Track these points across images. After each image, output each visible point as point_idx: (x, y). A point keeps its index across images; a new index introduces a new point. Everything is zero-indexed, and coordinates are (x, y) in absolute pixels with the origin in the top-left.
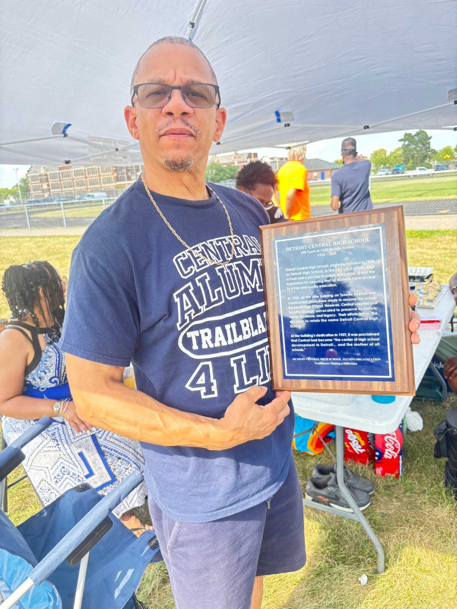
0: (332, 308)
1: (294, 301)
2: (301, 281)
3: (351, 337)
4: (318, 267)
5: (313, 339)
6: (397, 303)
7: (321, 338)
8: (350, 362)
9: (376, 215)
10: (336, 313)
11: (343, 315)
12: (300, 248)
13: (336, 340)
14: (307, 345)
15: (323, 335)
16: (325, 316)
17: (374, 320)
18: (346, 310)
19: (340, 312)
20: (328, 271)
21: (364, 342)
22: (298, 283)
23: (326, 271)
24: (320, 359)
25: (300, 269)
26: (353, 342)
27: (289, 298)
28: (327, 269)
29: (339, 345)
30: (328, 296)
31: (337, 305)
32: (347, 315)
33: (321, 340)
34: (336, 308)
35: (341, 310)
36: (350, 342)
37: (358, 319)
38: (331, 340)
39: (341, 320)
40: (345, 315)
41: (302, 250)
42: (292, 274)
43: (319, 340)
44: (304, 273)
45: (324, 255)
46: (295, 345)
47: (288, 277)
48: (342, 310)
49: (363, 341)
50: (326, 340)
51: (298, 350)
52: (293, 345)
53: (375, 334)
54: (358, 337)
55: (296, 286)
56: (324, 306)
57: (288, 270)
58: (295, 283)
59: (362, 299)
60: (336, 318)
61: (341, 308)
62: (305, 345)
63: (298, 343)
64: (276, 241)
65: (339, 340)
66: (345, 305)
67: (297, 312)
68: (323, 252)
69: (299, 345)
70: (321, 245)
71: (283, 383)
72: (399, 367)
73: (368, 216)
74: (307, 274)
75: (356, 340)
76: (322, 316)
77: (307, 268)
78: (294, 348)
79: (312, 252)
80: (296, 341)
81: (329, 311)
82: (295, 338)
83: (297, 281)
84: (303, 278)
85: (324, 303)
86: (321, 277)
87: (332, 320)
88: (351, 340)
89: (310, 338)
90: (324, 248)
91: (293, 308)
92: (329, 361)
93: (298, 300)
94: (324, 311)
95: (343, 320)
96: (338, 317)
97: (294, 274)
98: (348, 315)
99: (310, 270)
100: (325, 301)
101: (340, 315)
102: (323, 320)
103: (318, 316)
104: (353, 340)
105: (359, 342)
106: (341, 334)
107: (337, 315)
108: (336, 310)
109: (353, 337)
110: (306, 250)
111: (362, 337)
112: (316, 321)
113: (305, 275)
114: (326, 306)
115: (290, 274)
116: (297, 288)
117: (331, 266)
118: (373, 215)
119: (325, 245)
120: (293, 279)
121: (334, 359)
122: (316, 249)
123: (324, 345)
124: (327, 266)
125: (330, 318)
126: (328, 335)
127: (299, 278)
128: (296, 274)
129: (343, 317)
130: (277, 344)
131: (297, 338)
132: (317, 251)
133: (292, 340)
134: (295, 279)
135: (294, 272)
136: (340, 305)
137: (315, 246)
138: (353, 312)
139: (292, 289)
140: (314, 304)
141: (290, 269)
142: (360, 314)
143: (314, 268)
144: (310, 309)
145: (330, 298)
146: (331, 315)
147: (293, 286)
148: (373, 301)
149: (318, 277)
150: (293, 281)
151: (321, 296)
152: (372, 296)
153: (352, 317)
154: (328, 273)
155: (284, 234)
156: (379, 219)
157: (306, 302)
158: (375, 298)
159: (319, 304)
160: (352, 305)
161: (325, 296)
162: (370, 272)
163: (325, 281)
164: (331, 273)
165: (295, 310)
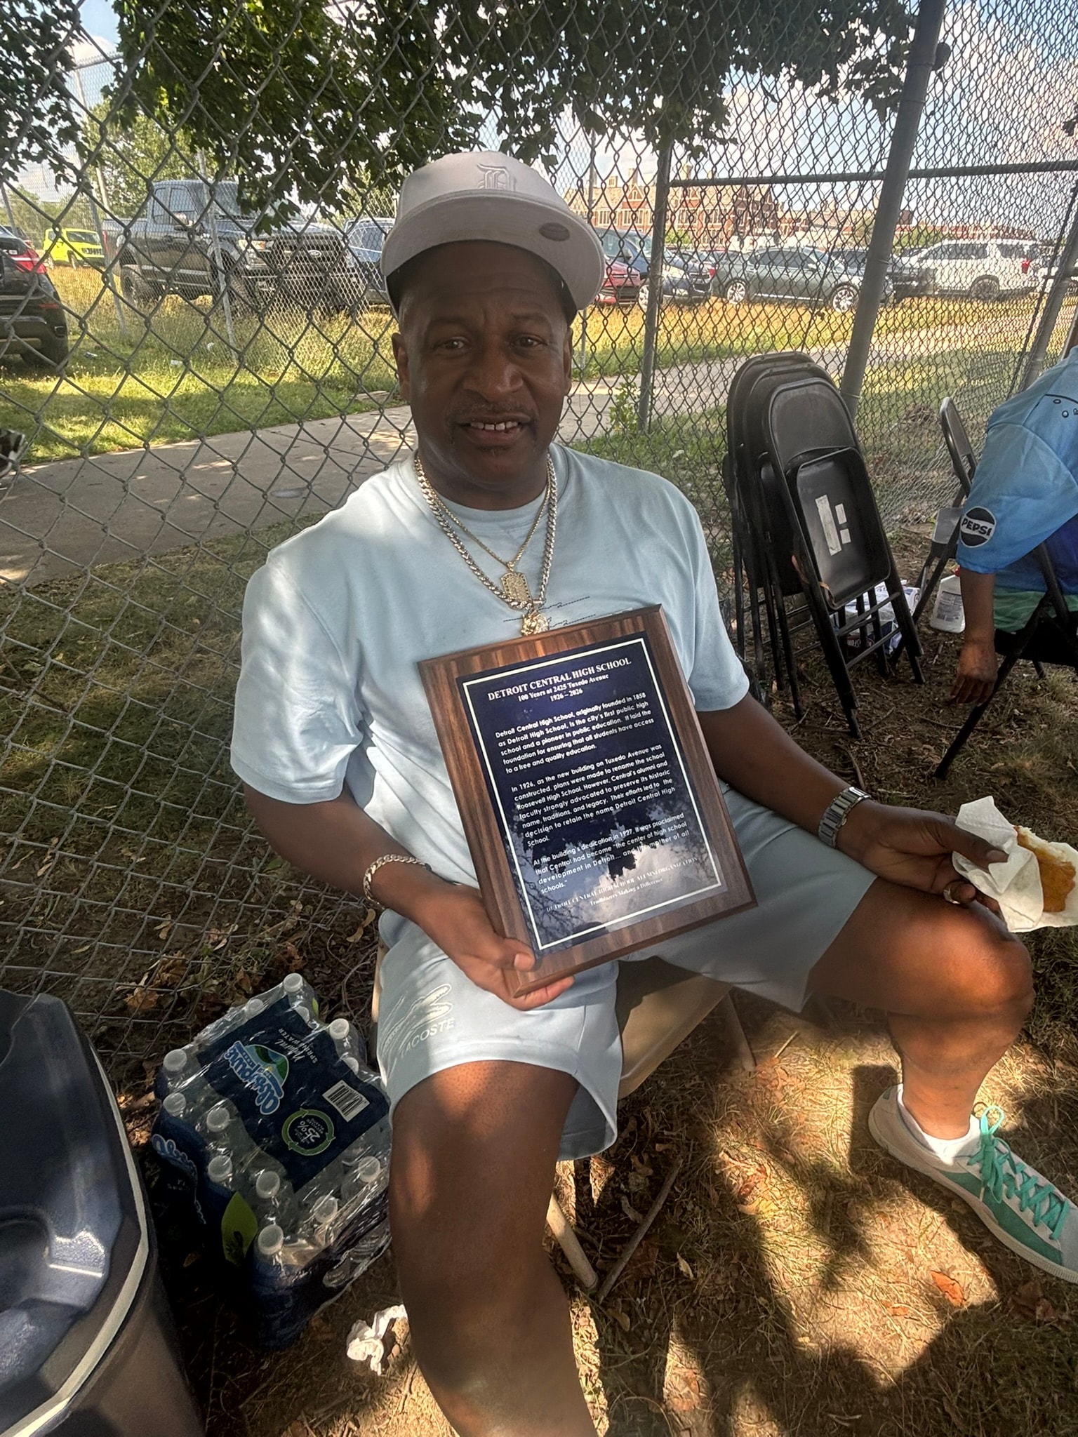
0: (597, 789)
1: (525, 791)
2: (529, 751)
3: (641, 833)
4: (556, 719)
5: (576, 856)
7: (590, 850)
8: (649, 879)
9: (629, 620)
10: (606, 796)
11: (618, 797)
12: (516, 690)
13: (618, 845)
14: (569, 872)
15: (592, 844)
16: (589, 806)
17: (670, 792)
18: (621, 786)
19: (613, 793)
20: (575, 723)
22: (525, 756)
23: (572, 724)
25: (523, 728)
26: (647, 842)
27: (514, 789)
28: (572, 720)
29: (625, 854)
30: (585, 768)
31: (605, 782)
32: (625, 795)
33: (592, 855)
34: (603, 787)
35: (613, 789)
37: (644, 798)
38: (610, 849)
39: (618, 806)
40: (621, 796)
41: (520, 694)
42: (510, 741)
43: (589, 856)
44: (532, 735)
45: (562, 696)
46: (545, 881)
47: (504, 748)
48: (616, 788)
49: (662, 834)
50: (601, 852)
51: (554, 888)
52: (541, 882)
53: (678, 817)
54: (652, 830)
55: (523, 762)
56: (582, 788)
57: (502, 734)
58: (519, 758)
59: (643, 761)
60: (607, 805)
61: (611, 785)
62: (564, 875)
63: (550, 874)
64: (465, 685)
65: (623, 844)
66: (618, 778)
67: (536, 812)
68: (559, 692)
69: (553, 878)
70: (553, 680)
73: (617, 623)
74: (539, 736)
75: (650, 836)
76: (583, 808)
77: (536, 725)
78: (545, 886)
79: (538, 694)
80: (545, 870)
81: (592, 795)
82: (541, 866)
83: (522, 752)
84: (532, 745)
85: (581, 784)
86: (565, 736)
87: (602, 812)
88: (642, 838)
89: (571, 856)
90: (558, 684)
91: (526, 806)
92: (615, 891)
93: (531, 789)
94: (584, 798)
95: (622, 806)
96: (611, 803)
97: (514, 741)
98: (627, 794)
99: (543, 728)
100: (583, 779)
101: (614, 797)
102: (586, 816)
103: (576, 810)
104: (646, 837)
105: (655, 839)
106: (624, 833)
107: (609, 799)
108: (605, 791)
109: (646, 832)
110: (527, 693)
111: (659, 828)
112: (574, 820)
113: (535, 739)
114: (586, 787)
115: (506, 742)
116: (525, 766)
117: (578, 713)
118: (625, 621)
119: (559, 679)
120: (514, 750)
121: (623, 884)
122: (545, 688)
123: (600, 862)
124: (571, 715)
126: (602, 841)
127: (525, 747)
128: (518, 739)
129: (619, 801)
130: (508, 890)
131: (547, 864)
132: (549, 691)
133: (538, 872)
134: (519, 749)
135: (512, 736)
136: (610, 780)
137: (541, 683)
138: (634, 787)
139: (516, 769)
140: (565, 789)
141: (505, 733)
142: (646, 788)
143: (548, 722)
144: (559, 801)
145: (590, 772)
146: (598, 803)
147: (516, 764)
148: (661, 760)
149: (561, 737)
150: (516, 755)
151: (573, 772)
152: (657, 752)
153: (635, 796)
154: (577, 728)
155: (479, 670)
156: (635, 625)
157: (548, 789)
158: (662, 755)
159: (572, 787)
160: (629, 774)
161: (580, 770)
162: (644, 713)
163: (575, 742)
164: (582, 726)
165: (531, 809)
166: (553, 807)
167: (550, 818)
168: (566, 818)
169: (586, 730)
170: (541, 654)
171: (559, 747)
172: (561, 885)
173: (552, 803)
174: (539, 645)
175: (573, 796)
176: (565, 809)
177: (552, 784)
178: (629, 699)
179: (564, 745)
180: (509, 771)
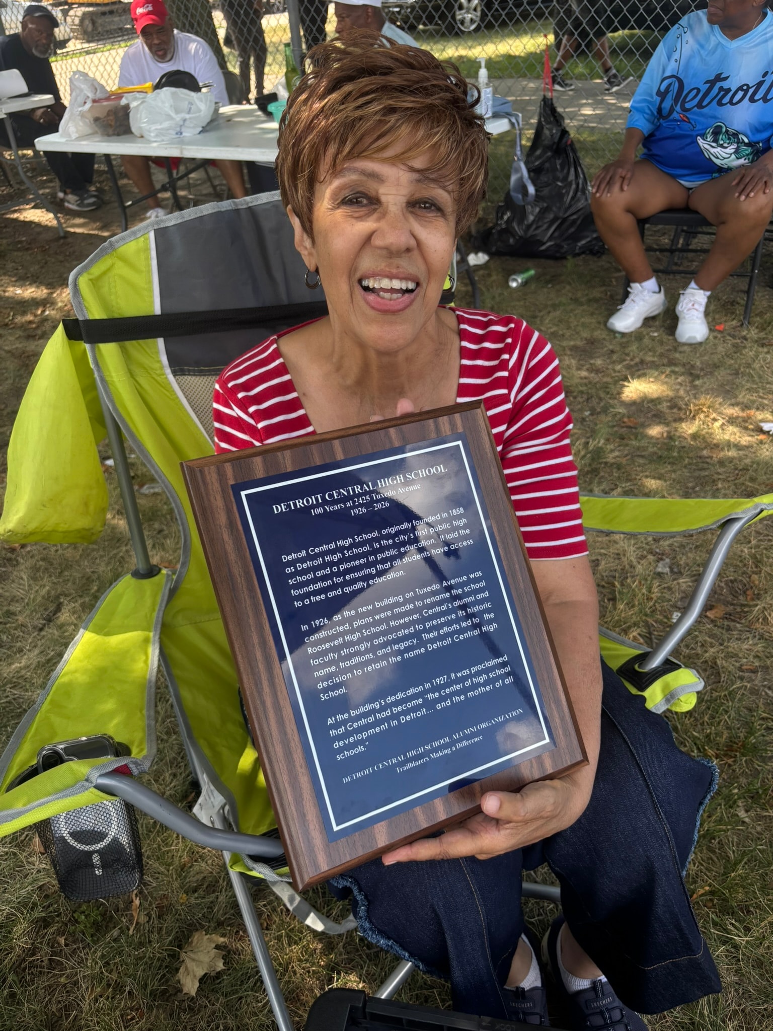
0: (406, 626)
1: (319, 630)
2: (324, 578)
3: (458, 681)
4: (357, 539)
5: (379, 711)
6: (522, 585)
7: (396, 703)
8: (467, 737)
9: (445, 418)
10: (417, 635)
11: (431, 635)
12: (308, 501)
13: (430, 696)
14: (371, 731)
15: (400, 696)
16: (396, 647)
17: (492, 630)
18: (435, 622)
19: (425, 631)
20: (380, 544)
21: (484, 685)
22: (319, 585)
23: (377, 545)
24: (405, 756)
25: (317, 550)
26: (464, 691)
27: (304, 628)
28: (377, 540)
29: (439, 707)
30: (392, 600)
31: (415, 617)
32: (439, 633)
33: (400, 709)
34: (413, 623)
35: (425, 626)
36: (458, 693)
37: (461, 637)
38: (420, 701)
39: (430, 647)
40: (436, 634)
41: (313, 506)
42: (300, 567)
43: (395, 710)
44: (327, 559)
45: (364, 510)
46: (341, 743)
48: (428, 625)
49: (482, 681)
50: (409, 705)
51: (352, 753)
52: (336, 745)
53: (500, 660)
54: (471, 676)
55: (316, 593)
56: (388, 625)
57: (289, 558)
58: (312, 588)
59: (460, 591)
60: (418, 647)
61: (423, 620)
62: (365, 735)
63: (347, 734)
64: (243, 494)
65: (437, 695)
66: (430, 612)
67: (331, 656)
68: (361, 505)
69: (351, 739)
70: (353, 490)
71: (329, 856)
72: (555, 713)
73: (431, 422)
74: (336, 560)
75: (468, 683)
76: (388, 650)
77: (333, 546)
78: (341, 750)
79: (336, 508)
80: (342, 730)
81: (400, 634)
82: (336, 726)
83: (315, 580)
84: (328, 571)
85: (387, 620)
86: (368, 560)
87: (412, 654)
88: (458, 687)
89: (373, 712)
90: (360, 495)
91: (319, 648)
92: (426, 754)
93: (326, 628)
94: (390, 637)
95: (435, 646)
96: (422, 643)
97: (305, 566)
98: (441, 632)
99: (341, 549)
100: (389, 613)
101: (425, 636)
102: (393, 660)
103: (380, 653)
104: (464, 685)
105: (475, 687)
106: (438, 680)
107: (420, 638)
108: (415, 628)
109: (463, 679)
110: (322, 505)
111: (479, 674)
112: (378, 666)
113: (332, 564)
114: (392, 623)
115: (295, 568)
116: (318, 598)
117: (384, 532)
118: (440, 419)
119: (361, 489)
120: (304, 578)
121: (436, 744)
122: (344, 500)
123: (408, 718)
124: (375, 534)
125: (408, 649)
126: (411, 691)
127: (319, 574)
128: (309, 564)
129: (432, 641)
130: (295, 756)
131: (344, 723)
132: (348, 505)
133: (333, 733)
134: (311, 576)
135: (302, 560)
136: (421, 614)
137: (339, 493)
138: (449, 623)
139: (307, 602)
140: (367, 626)
141: (294, 556)
142: (464, 624)
143: (348, 542)
144: (359, 642)
145: (397, 605)
146: (407, 643)
147: (308, 595)
148: (481, 590)
149: (362, 561)
150: (307, 583)
151: (378, 605)
152: (476, 580)
153: (450, 635)
154: (382, 549)
155: (260, 473)
156: (453, 426)
157: (347, 626)
158: (483, 584)
159: (376, 623)
160: (444, 608)
161: (386, 602)
162: (462, 532)
163: (379, 567)
164: (388, 548)
165: (324, 653)
166: (352, 649)
167: (348, 664)
168: (368, 663)
169: (393, 552)
170: (340, 456)
171: (362, 573)
172: (361, 748)
173: (351, 644)
174: (336, 443)
175: (376, 635)
176: (367, 651)
177: (351, 620)
178: (445, 515)
179: (367, 571)
180: (298, 604)
